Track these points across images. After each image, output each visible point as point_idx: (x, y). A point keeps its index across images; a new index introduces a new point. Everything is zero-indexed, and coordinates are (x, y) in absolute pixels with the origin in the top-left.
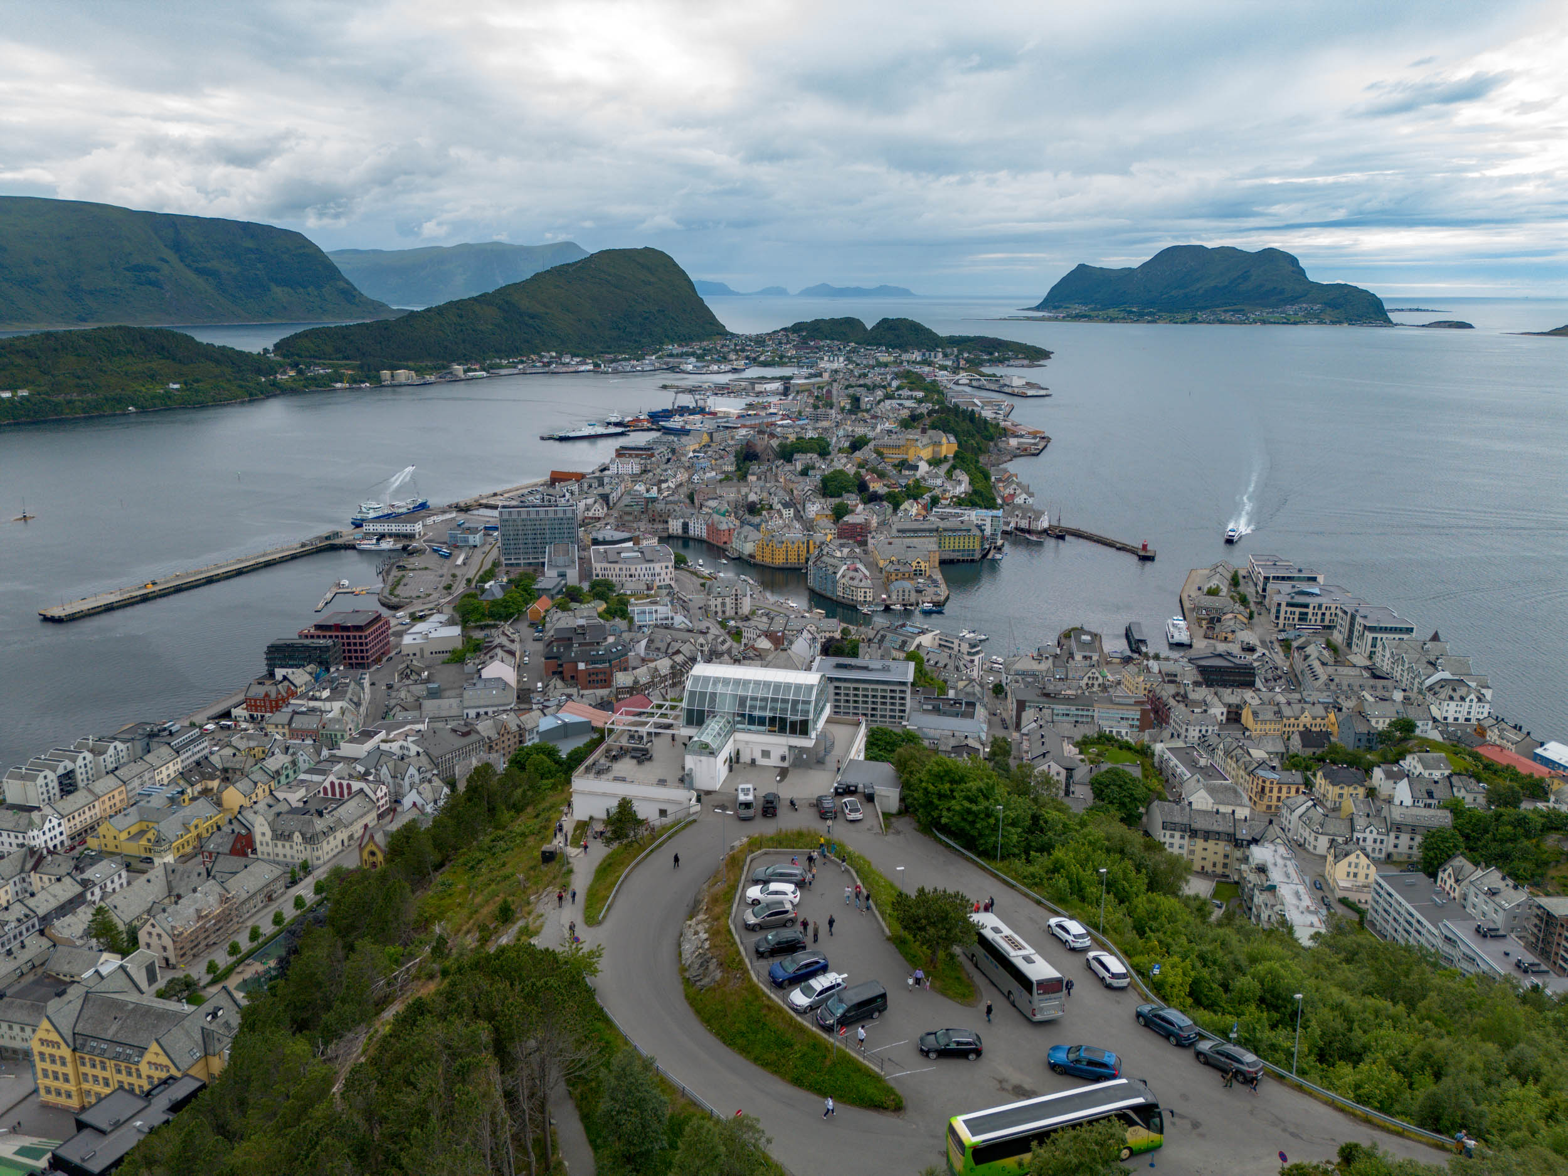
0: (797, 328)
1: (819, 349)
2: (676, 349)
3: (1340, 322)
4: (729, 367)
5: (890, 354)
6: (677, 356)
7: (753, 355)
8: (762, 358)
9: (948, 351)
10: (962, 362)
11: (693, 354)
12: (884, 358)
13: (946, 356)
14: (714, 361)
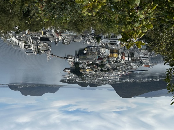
0: (100, 85)
1: (96, 82)
2: (120, 83)
5: (85, 82)
7: (107, 82)
10: (74, 80)
11: (117, 82)
13: (77, 81)
14: (114, 81)
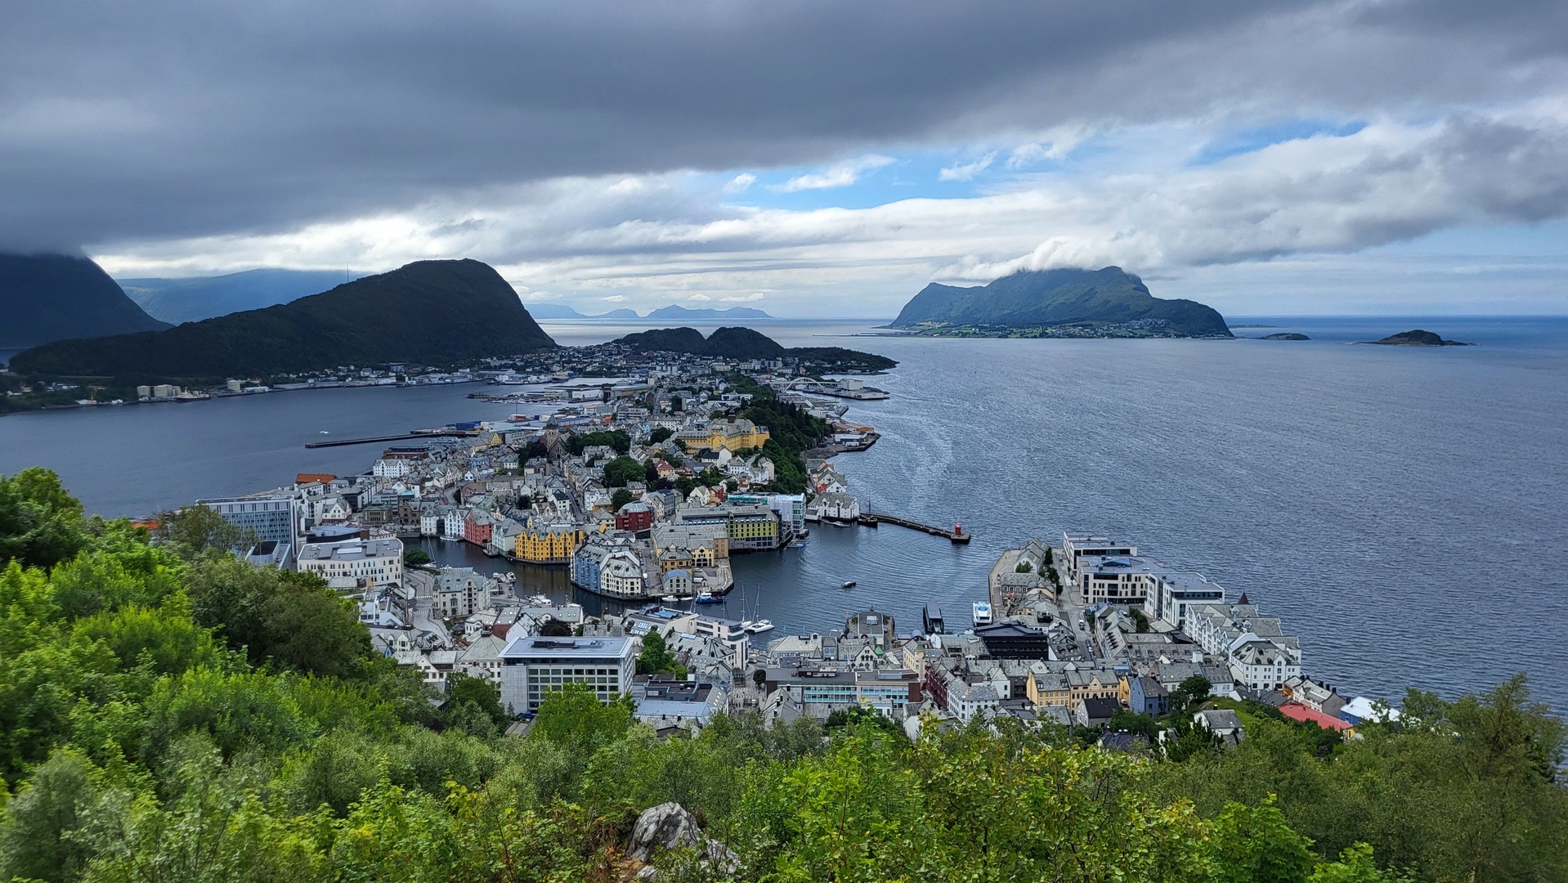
0: (631, 339)
1: (651, 359)
2: (495, 362)
3: (1185, 336)
4: (550, 377)
5: (727, 363)
6: (495, 368)
7: (580, 366)
8: (589, 369)
9: (789, 360)
10: (802, 371)
11: (513, 366)
12: (720, 367)
13: (786, 365)
14: (535, 373)
